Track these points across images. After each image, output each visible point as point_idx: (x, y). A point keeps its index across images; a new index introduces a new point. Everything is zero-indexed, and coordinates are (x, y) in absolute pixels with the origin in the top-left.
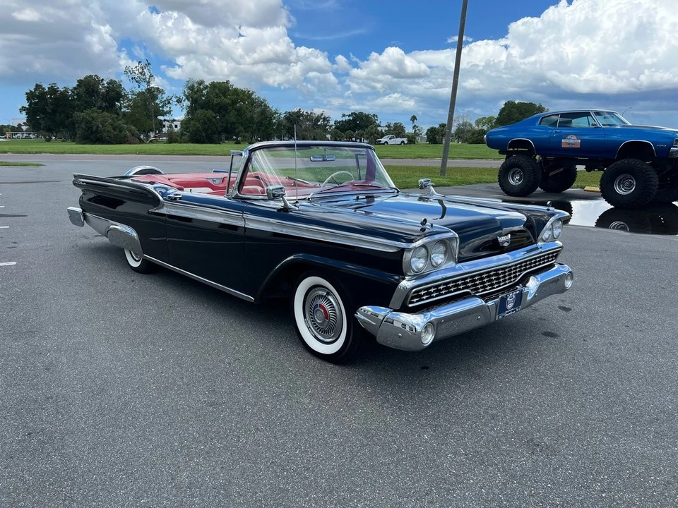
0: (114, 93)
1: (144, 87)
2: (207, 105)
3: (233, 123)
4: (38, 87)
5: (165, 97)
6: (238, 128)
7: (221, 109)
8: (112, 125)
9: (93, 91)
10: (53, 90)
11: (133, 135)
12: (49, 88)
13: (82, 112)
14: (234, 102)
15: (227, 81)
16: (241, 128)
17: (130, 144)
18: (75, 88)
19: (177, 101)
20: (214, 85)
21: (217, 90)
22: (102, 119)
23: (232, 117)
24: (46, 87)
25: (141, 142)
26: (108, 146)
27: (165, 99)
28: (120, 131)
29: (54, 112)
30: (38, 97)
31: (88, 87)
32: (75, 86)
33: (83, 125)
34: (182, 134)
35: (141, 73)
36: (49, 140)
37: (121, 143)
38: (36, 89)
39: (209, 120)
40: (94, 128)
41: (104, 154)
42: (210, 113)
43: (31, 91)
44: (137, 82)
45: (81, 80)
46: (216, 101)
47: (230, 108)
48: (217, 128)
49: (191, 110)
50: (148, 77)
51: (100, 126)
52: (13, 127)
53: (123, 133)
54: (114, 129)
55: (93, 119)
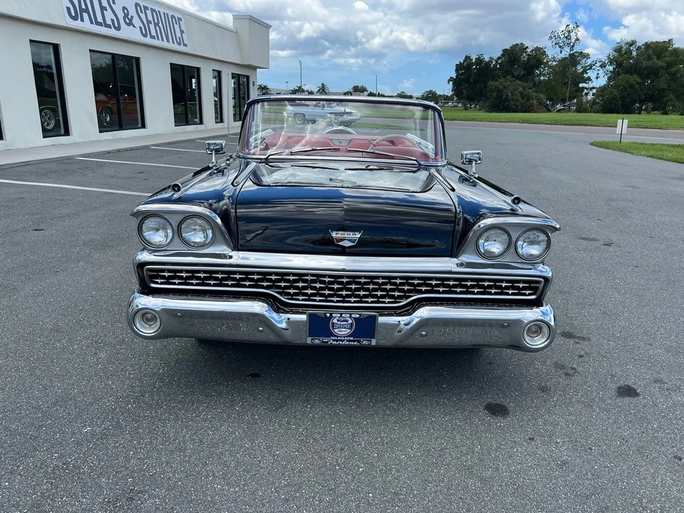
0: (538, 58)
1: (566, 53)
2: (631, 70)
3: (663, 90)
4: (467, 58)
5: (589, 62)
6: (668, 95)
7: (653, 73)
8: (521, 93)
9: (515, 60)
10: (479, 61)
11: (540, 103)
12: (476, 59)
13: (497, 81)
14: (669, 65)
15: (670, 40)
16: (672, 96)
17: (535, 112)
18: (499, 58)
19: (601, 66)
20: (647, 46)
21: (650, 52)
22: (513, 87)
23: (662, 83)
24: (474, 58)
25: (549, 111)
26: (513, 114)
27: (589, 64)
28: (528, 100)
29: (476, 81)
30: (465, 68)
31: (513, 55)
32: (499, 55)
33: (494, 94)
34: (594, 102)
35: (566, 38)
36: (466, 109)
37: (525, 112)
38: (464, 61)
39: (632, 86)
40: (504, 97)
42: (635, 79)
43: (460, 63)
44: (560, 47)
45: (506, 49)
46: (645, 64)
47: (662, 71)
48: (639, 96)
49: (613, 77)
50: (573, 41)
51: (510, 94)
52: (447, 96)
53: (531, 101)
54: (523, 98)
55: (505, 87)
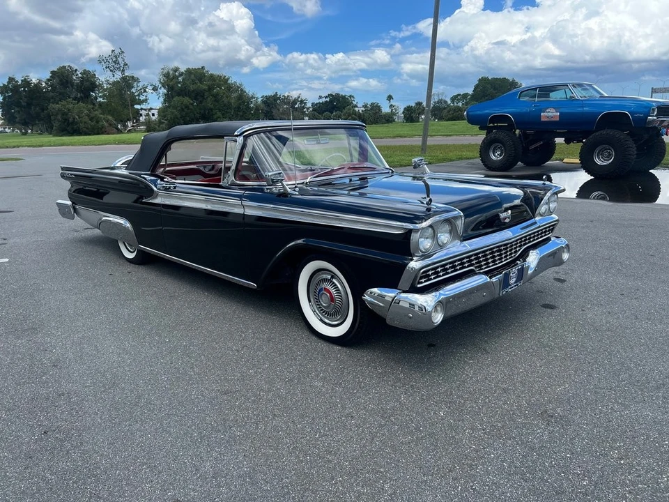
0: (88, 84)
1: (118, 76)
2: (183, 92)
3: (211, 109)
4: (11, 80)
5: (141, 85)
6: (216, 113)
7: (198, 95)
8: (88, 116)
9: (67, 82)
10: (26, 83)
11: (111, 125)
12: (22, 81)
13: (58, 103)
14: (210, 89)
15: (202, 67)
16: (219, 114)
17: (108, 134)
18: (49, 80)
19: (153, 89)
20: (189, 72)
21: (193, 76)
22: (78, 110)
23: (209, 103)
24: (19, 79)
25: (119, 131)
26: (86, 137)
27: (141, 87)
28: (97, 122)
29: (29, 105)
30: (12, 90)
31: (62, 78)
32: (49, 77)
33: (59, 117)
34: (160, 122)
35: (115, 62)
36: (25, 134)
37: (98, 134)
38: (9, 83)
39: (187, 107)
40: (71, 120)
41: (82, 145)
42: (187, 100)
43: (4, 85)
44: (111, 71)
45: (54, 71)
46: (192, 87)
47: (206, 94)
48: (195, 115)
49: (168, 98)
50: (122, 65)
51: (77, 117)
53: (101, 123)
54: (91, 119)
55: (69, 110)
